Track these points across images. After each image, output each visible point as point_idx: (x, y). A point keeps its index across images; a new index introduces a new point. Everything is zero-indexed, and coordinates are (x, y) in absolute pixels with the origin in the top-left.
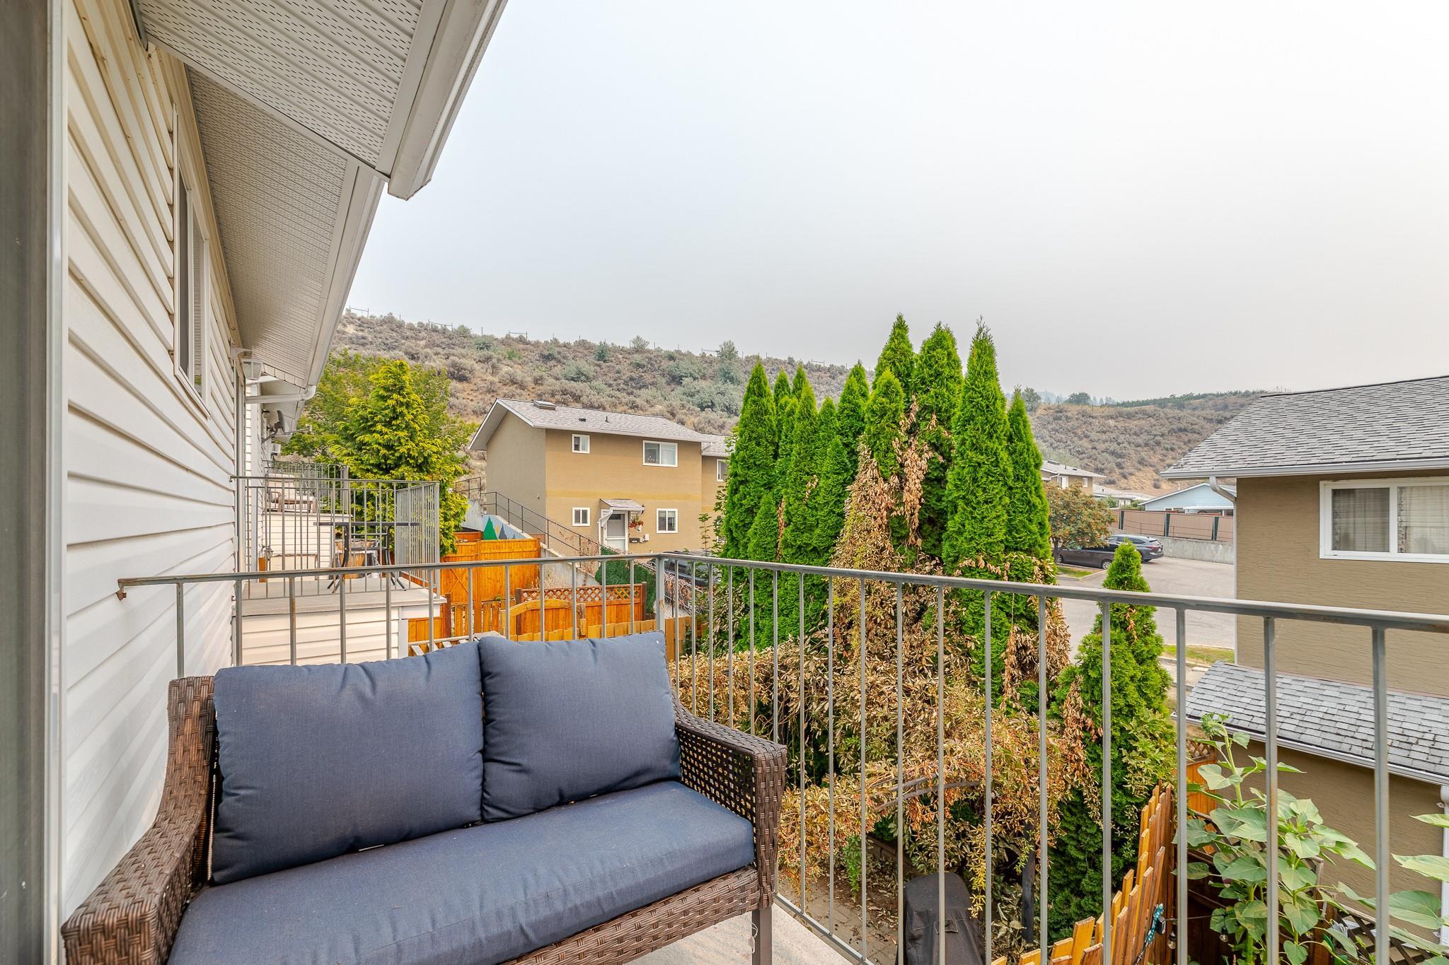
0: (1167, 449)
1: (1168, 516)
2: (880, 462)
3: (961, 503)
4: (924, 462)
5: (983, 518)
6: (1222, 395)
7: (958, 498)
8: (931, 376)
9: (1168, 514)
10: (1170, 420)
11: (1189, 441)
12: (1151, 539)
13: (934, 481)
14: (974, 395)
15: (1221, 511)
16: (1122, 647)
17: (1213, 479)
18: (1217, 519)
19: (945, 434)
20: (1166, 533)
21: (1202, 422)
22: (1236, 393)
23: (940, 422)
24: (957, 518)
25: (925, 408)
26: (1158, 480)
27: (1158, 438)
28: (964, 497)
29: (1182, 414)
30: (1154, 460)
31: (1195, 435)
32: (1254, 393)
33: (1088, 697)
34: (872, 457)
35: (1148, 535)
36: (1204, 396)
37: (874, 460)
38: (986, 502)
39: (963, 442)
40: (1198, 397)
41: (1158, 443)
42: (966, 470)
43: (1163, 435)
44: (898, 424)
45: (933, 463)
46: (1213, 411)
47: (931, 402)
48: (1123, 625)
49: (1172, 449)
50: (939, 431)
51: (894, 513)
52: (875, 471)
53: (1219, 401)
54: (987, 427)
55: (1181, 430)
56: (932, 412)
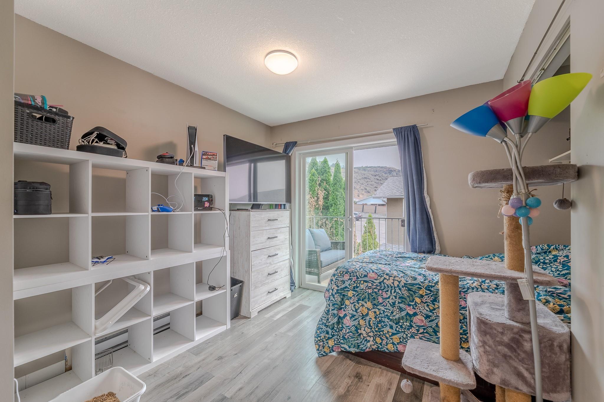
0: (361, 184)
1: (363, 206)
2: (312, 194)
3: (333, 204)
4: (323, 194)
5: (339, 208)
6: (376, 167)
7: (333, 203)
8: (324, 171)
9: (363, 205)
10: (362, 174)
11: (367, 182)
12: (359, 213)
13: (326, 198)
14: (337, 178)
15: (377, 204)
16: (370, 237)
17: (382, 198)
18: (376, 207)
19: (327, 186)
20: (363, 211)
21: (371, 176)
22: (379, 167)
23: (326, 183)
24: (332, 208)
25: (323, 179)
26: (359, 194)
27: (359, 180)
28: (334, 203)
29: (365, 173)
30: (358, 187)
31: (369, 180)
32: (384, 167)
33: (363, 248)
34: (310, 192)
35: (358, 212)
36: (371, 167)
37: (311, 193)
38: (339, 204)
39: (334, 189)
40: (369, 167)
41: (359, 182)
42: (335, 196)
43: (360, 179)
44: (316, 183)
45: (325, 194)
46: (373, 172)
47: (324, 178)
48: (370, 232)
49: (363, 184)
50: (326, 186)
51: (316, 207)
52: (311, 195)
53: (375, 169)
54: (340, 186)
55: (365, 178)
56: (324, 180)
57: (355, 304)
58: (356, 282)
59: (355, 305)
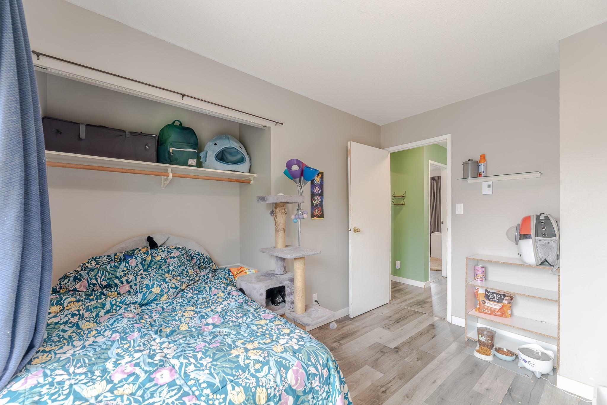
57: (253, 371)
58: (197, 393)
59: (257, 371)
